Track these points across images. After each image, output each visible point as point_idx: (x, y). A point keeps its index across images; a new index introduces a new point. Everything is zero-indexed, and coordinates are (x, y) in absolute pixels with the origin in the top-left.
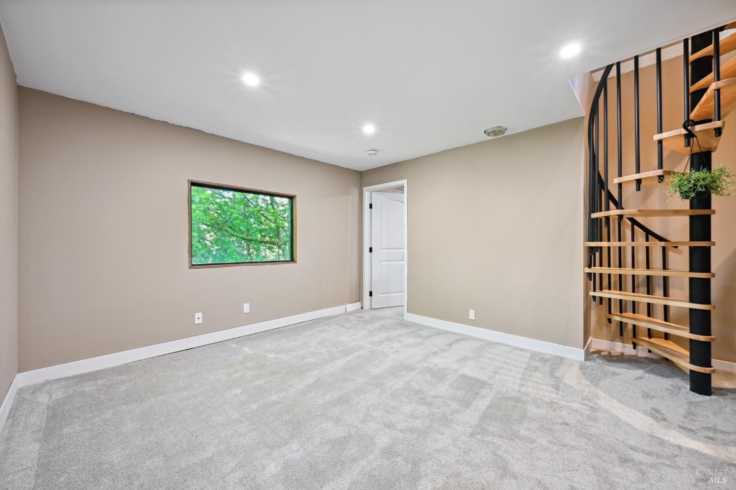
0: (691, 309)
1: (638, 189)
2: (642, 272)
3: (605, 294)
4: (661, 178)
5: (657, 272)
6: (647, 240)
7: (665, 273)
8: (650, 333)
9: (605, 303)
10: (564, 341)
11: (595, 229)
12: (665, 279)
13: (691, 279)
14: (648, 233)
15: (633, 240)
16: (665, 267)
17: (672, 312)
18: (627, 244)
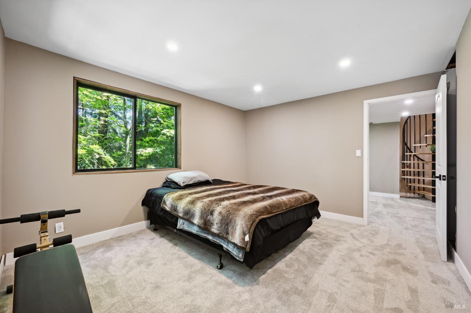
0: (432, 180)
1: (420, 148)
2: (416, 170)
3: (406, 177)
4: (426, 146)
5: (421, 170)
6: (418, 161)
7: (424, 170)
8: (419, 189)
9: (406, 180)
10: (393, 192)
11: (403, 157)
12: (424, 172)
13: (432, 172)
14: (418, 158)
15: (414, 161)
16: (423, 169)
17: (425, 182)
18: (412, 162)
